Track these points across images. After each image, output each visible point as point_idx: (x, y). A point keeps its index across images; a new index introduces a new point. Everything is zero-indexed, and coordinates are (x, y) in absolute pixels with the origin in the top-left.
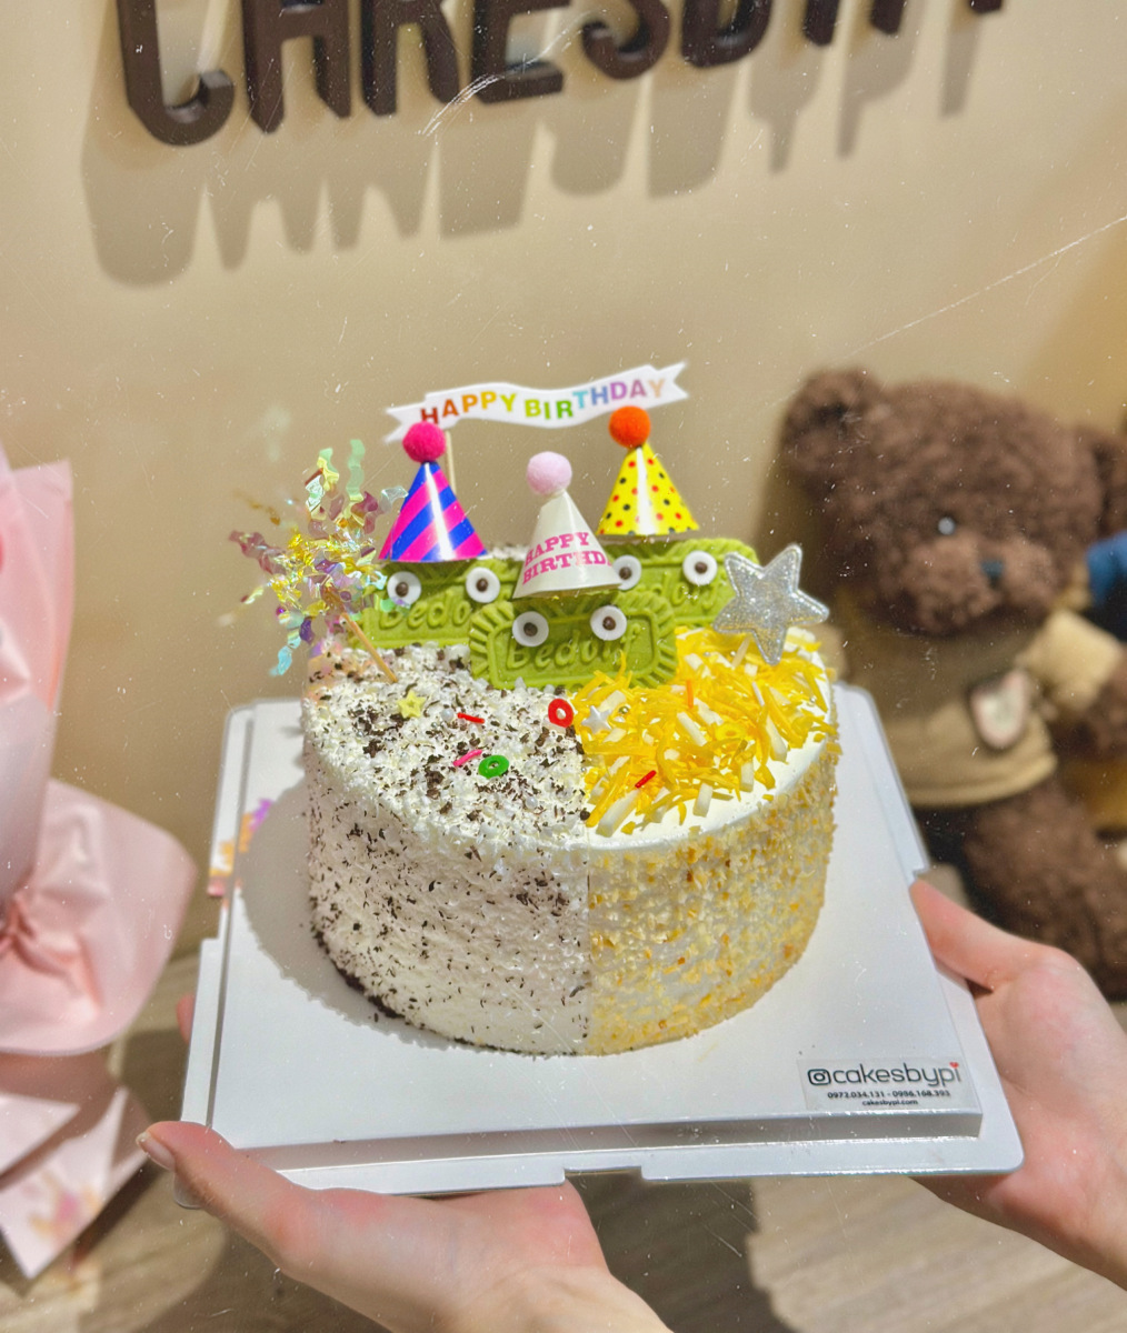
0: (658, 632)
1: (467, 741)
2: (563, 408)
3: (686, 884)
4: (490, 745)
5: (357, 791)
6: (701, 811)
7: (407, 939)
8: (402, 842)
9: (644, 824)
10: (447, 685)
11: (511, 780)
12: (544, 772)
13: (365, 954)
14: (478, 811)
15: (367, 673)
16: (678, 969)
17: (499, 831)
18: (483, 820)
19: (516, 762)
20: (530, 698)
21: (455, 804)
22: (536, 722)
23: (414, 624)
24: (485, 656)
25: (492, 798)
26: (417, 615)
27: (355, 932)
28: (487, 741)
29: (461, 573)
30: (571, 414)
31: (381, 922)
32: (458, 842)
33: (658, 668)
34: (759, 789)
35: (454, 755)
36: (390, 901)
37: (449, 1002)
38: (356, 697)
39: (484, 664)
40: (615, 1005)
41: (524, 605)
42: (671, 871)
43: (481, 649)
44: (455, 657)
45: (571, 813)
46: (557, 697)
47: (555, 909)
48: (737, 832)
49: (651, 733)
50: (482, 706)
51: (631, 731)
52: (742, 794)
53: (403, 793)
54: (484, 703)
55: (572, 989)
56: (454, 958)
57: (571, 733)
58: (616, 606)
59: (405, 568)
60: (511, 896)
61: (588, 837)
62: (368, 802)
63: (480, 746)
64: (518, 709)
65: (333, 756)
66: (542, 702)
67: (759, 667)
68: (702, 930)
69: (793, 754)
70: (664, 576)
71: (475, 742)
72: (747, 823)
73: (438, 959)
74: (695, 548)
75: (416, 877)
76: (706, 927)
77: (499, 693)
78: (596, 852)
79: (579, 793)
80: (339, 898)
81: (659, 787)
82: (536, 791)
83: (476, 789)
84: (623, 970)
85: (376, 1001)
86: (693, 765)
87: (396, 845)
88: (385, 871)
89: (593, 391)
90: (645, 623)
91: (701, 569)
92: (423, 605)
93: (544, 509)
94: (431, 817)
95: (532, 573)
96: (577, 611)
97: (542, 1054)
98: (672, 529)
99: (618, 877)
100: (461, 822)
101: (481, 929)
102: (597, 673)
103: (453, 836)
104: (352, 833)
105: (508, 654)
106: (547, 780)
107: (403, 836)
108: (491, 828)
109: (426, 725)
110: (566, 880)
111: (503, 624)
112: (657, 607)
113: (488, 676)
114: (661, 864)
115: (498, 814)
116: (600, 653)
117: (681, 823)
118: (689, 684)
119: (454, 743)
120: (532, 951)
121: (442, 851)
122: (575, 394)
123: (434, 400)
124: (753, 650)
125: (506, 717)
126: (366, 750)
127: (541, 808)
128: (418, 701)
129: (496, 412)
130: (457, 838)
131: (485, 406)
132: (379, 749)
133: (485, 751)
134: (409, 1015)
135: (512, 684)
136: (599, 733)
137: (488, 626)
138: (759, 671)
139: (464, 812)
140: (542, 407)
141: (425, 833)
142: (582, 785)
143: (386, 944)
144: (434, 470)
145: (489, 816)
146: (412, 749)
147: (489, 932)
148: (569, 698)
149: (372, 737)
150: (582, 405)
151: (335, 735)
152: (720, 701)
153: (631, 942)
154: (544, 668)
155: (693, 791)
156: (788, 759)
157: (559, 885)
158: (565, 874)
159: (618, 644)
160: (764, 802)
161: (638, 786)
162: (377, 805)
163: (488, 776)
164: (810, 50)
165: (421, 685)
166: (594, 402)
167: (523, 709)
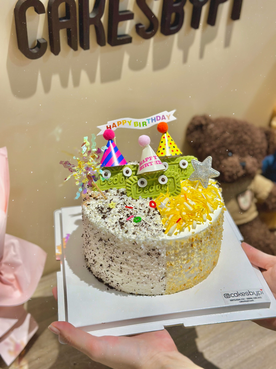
0: (176, 181)
1: (129, 213)
2: (144, 124)
3: (191, 248)
4: (135, 214)
5: (101, 229)
6: (194, 228)
7: (116, 267)
8: (115, 242)
9: (180, 232)
10: (121, 199)
11: (143, 223)
12: (151, 220)
13: (104, 272)
14: (135, 232)
15: (98, 197)
16: (189, 270)
17: (142, 237)
18: (137, 234)
19: (143, 218)
20: (144, 201)
21: (129, 230)
22: (147, 207)
23: (110, 183)
24: (130, 191)
25: (138, 228)
26: (110, 181)
27: (101, 267)
28: (134, 213)
29: (121, 169)
30: (146, 125)
31: (108, 264)
32: (131, 240)
33: (177, 191)
34: (208, 221)
35: (126, 217)
36: (111, 258)
37: (128, 284)
38: (97, 204)
39: (130, 193)
40: (173, 281)
41: (140, 176)
42: (187, 244)
43: (129, 189)
44: (122, 192)
45: (160, 231)
46: (151, 200)
47: (157, 256)
48: (204, 233)
49: (178, 208)
50: (131, 204)
51: (172, 208)
52: (204, 222)
53: (114, 228)
54: (131, 203)
55: (162, 277)
56: (130, 272)
57: (156, 209)
58: (165, 175)
59: (106, 169)
60: (145, 254)
61: (165, 237)
62: (105, 232)
63: (132, 214)
64: (141, 204)
65: (93, 220)
66: (147, 202)
67: (202, 189)
68: (195, 259)
69: (215, 212)
70: (174, 167)
71: (131, 214)
72: (206, 230)
73: (125, 272)
74: (182, 159)
75: (119, 251)
76: (196, 258)
77: (135, 200)
78: (168, 241)
79: (161, 225)
80: (95, 258)
81: (182, 222)
82: (150, 226)
83: (134, 226)
84: (175, 271)
85: (107, 285)
86: (190, 216)
87: (113, 243)
88: (110, 250)
89: (152, 118)
90: (173, 179)
91: (184, 164)
92: (112, 178)
93: (143, 150)
94: (123, 234)
95: (142, 168)
96: (154, 177)
97: (154, 295)
98: (176, 154)
99: (174, 247)
100: (131, 235)
101: (137, 263)
102: (161, 193)
103: (129, 239)
104: (100, 240)
105: (137, 189)
106: (152, 222)
107: (115, 240)
108: (140, 236)
109: (117, 210)
110: (160, 249)
111: (135, 182)
112: (175, 175)
113: (131, 196)
114: (185, 242)
115: (141, 232)
116: (161, 188)
117: (189, 231)
118: (185, 195)
119: (125, 214)
120: (151, 268)
121: (126, 243)
122: (147, 120)
123: (110, 123)
124: (200, 185)
125: (139, 207)
126: (102, 218)
127: (152, 230)
128: (114, 204)
129: (126, 126)
130: (130, 239)
131: (123, 124)
132: (106, 217)
133: (134, 216)
134: (117, 288)
135: (138, 198)
136: (163, 209)
137: (131, 183)
138: (202, 190)
139: (131, 232)
140: (138, 124)
141: (122, 239)
142: (162, 223)
143: (110, 269)
144: (112, 142)
145: (138, 233)
146: (115, 217)
147: (139, 264)
148: (154, 200)
149: (103, 214)
150: (149, 123)
151: (93, 214)
152: (194, 198)
153: (177, 264)
154: (146, 193)
155: (192, 223)
156: (214, 213)
157: (158, 250)
158: (160, 247)
159: (166, 185)
160: (210, 224)
161: (177, 222)
162: (107, 232)
163: (136, 222)
164: (193, 30)
165: (114, 199)
166: (152, 122)
167: (143, 204)
